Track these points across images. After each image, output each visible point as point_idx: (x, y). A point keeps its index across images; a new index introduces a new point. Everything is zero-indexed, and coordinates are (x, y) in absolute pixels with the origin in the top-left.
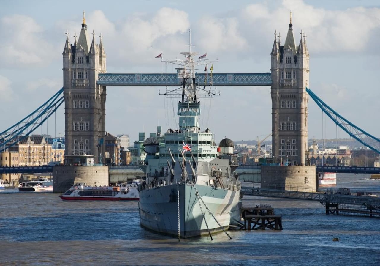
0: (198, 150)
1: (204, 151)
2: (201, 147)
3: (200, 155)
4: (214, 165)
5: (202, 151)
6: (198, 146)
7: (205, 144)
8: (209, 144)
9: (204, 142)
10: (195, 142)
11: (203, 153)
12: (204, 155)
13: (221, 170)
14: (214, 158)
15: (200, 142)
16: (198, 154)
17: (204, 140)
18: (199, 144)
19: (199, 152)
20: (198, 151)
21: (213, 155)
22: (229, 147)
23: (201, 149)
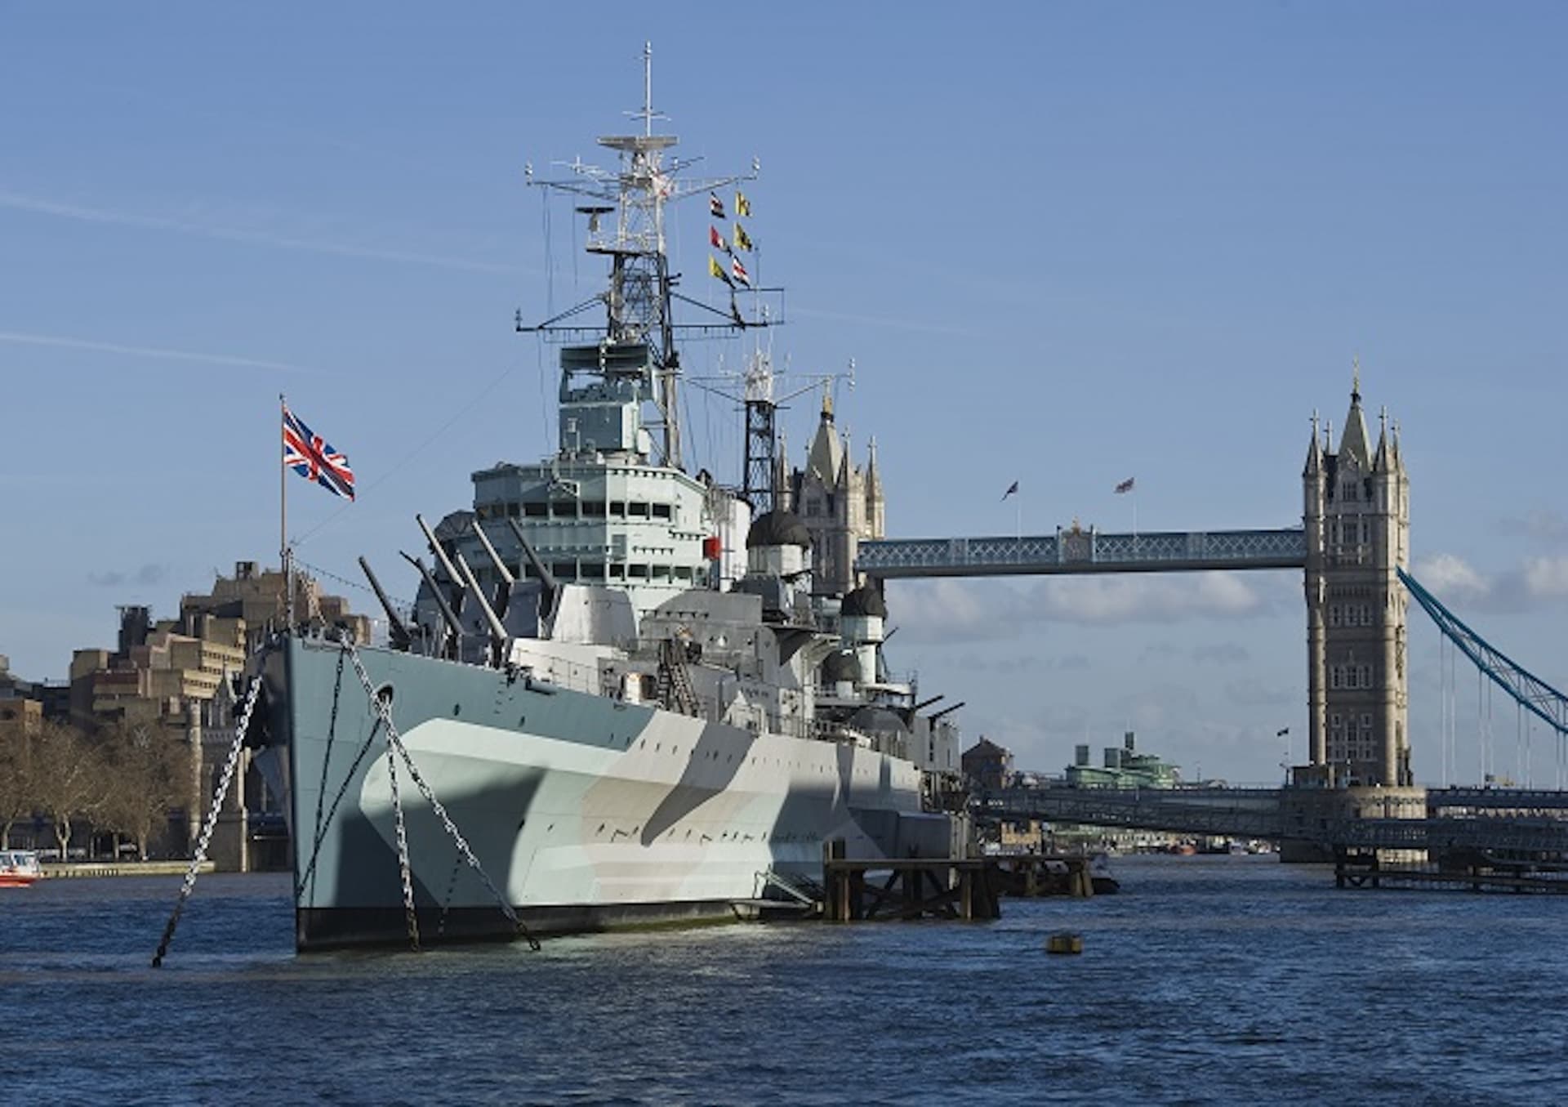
0: (609, 542)
1: (635, 549)
2: (618, 530)
3: (617, 570)
4: (685, 618)
5: (624, 551)
6: (608, 526)
7: (642, 519)
8: (665, 520)
9: (638, 509)
10: (595, 508)
11: (632, 558)
12: (637, 571)
13: (721, 642)
14: (686, 584)
15: (617, 508)
16: (609, 562)
17: (640, 500)
18: (609, 517)
19: (610, 552)
20: (607, 548)
21: (683, 572)
22: (784, 547)
23: (620, 539)
